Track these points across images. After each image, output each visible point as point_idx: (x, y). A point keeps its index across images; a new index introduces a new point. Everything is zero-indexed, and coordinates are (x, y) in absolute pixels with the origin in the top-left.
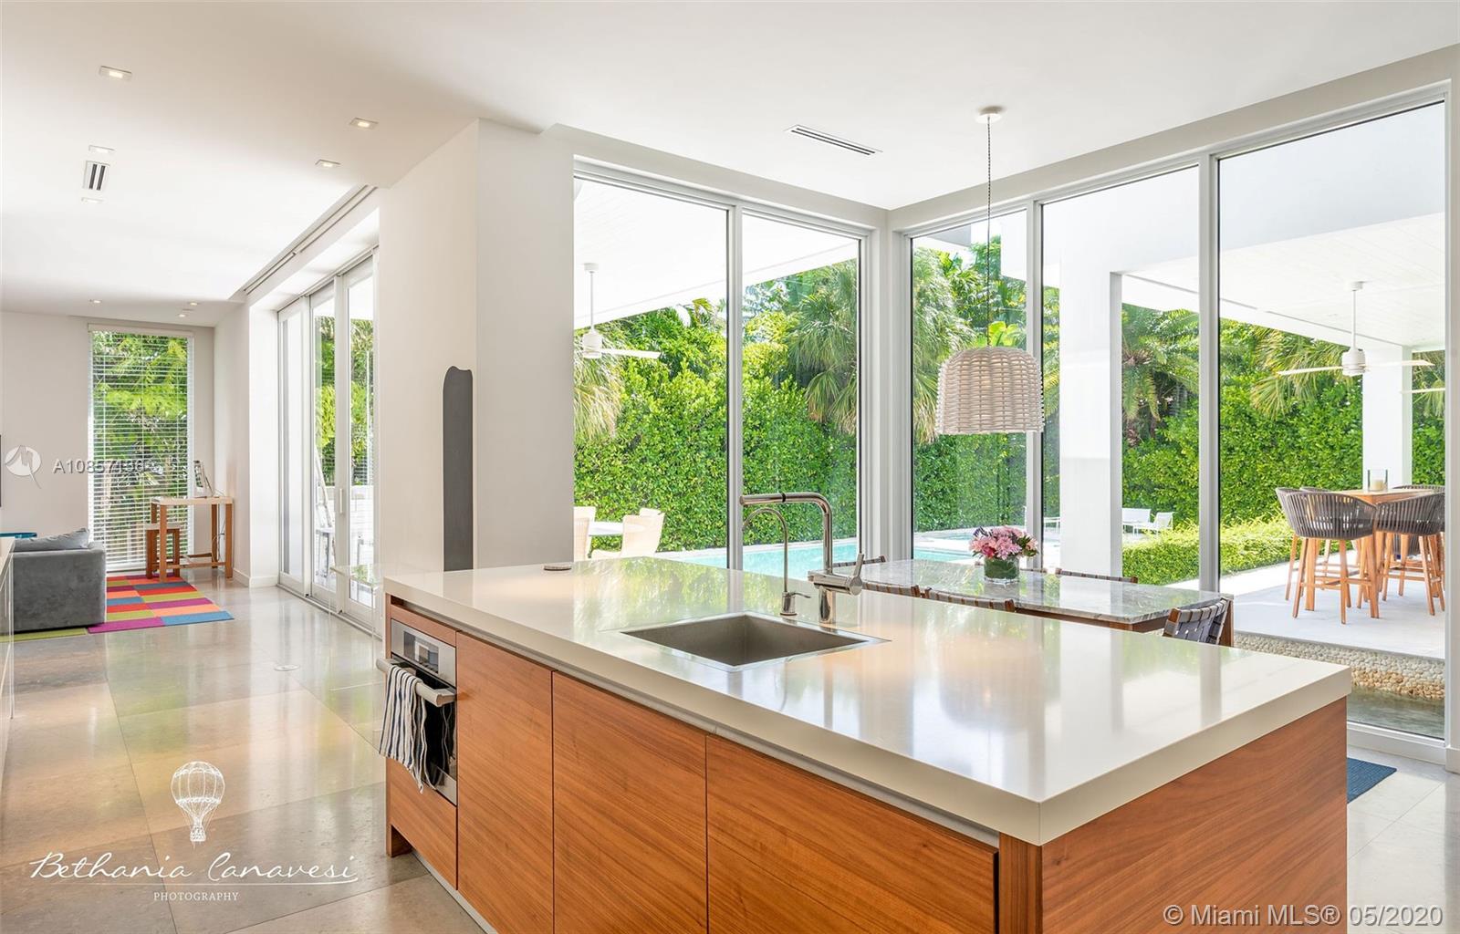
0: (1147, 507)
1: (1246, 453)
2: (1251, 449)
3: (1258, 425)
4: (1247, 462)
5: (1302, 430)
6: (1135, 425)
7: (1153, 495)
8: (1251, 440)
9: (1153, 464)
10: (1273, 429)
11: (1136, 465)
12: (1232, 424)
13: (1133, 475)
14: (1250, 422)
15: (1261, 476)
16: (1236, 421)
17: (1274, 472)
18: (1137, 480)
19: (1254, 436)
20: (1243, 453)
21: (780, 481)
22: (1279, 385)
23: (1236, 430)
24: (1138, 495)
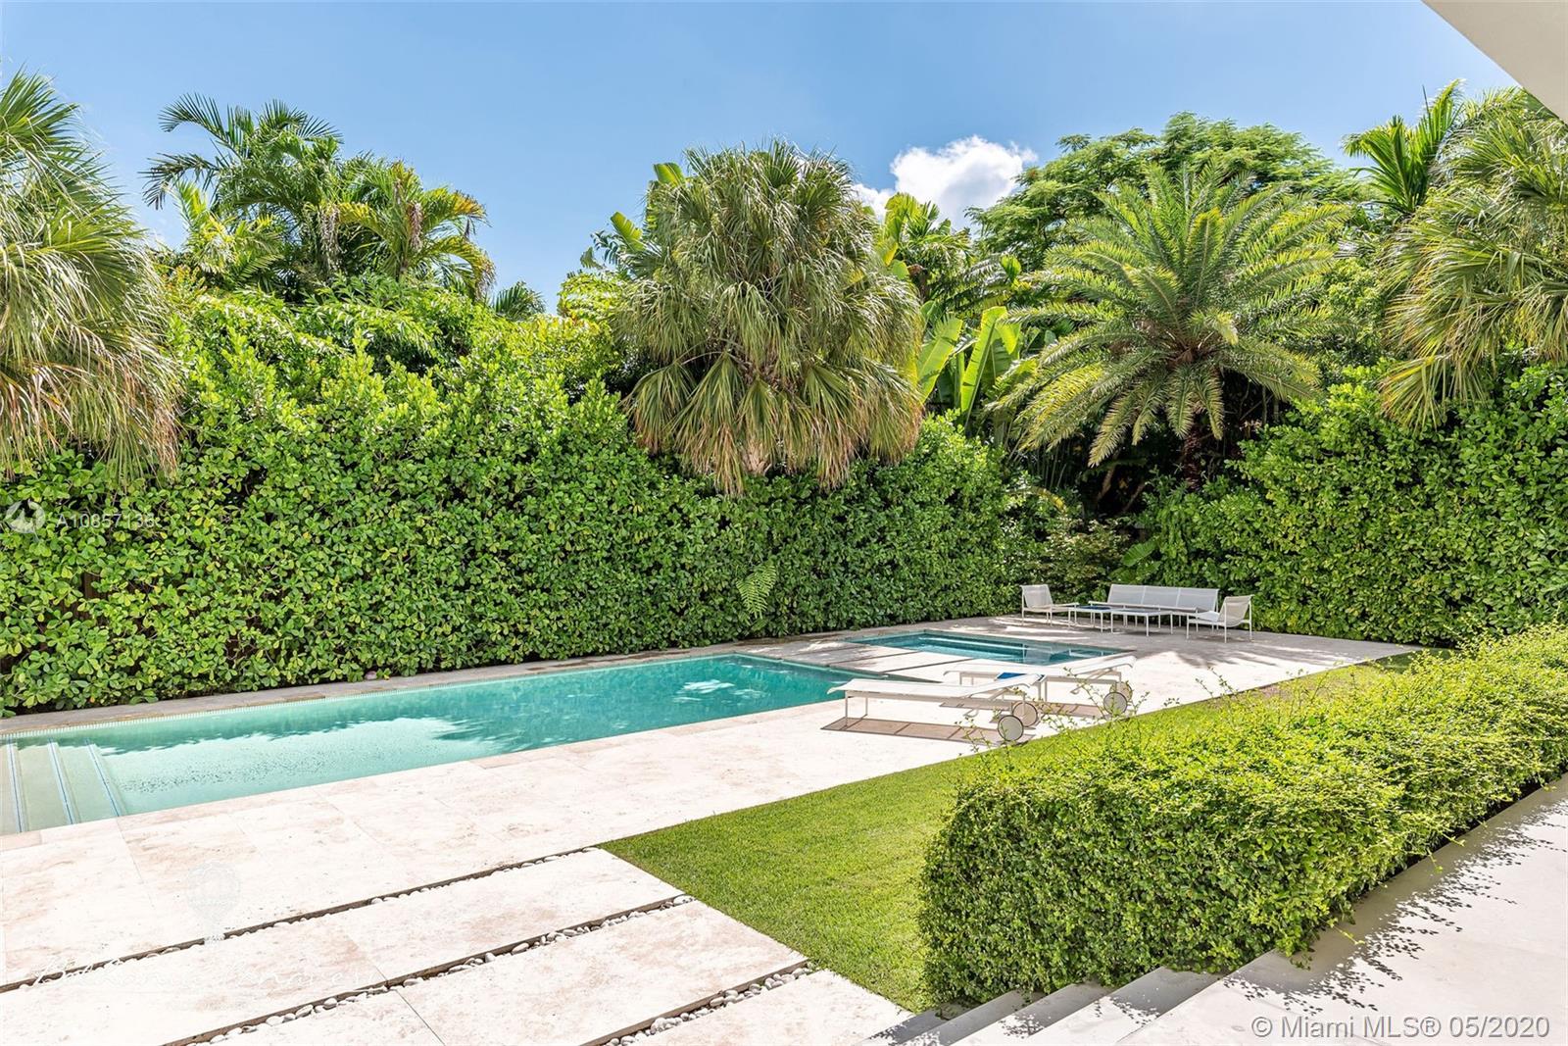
0: (1215, 586)
1: (1371, 496)
2: (1379, 487)
3: (1390, 447)
4: (1372, 511)
5: (1467, 453)
6: (1197, 456)
7: (1223, 566)
8: (1379, 474)
9: (1223, 516)
10: (1415, 453)
11: (1196, 518)
12: (1346, 447)
13: (1195, 535)
14: (1376, 443)
15: (1397, 533)
16: (1353, 442)
17: (1418, 527)
18: (1199, 543)
19: (1383, 467)
20: (1365, 496)
21: (577, 552)
22: (1427, 374)
23: (1352, 457)
24: (1201, 566)
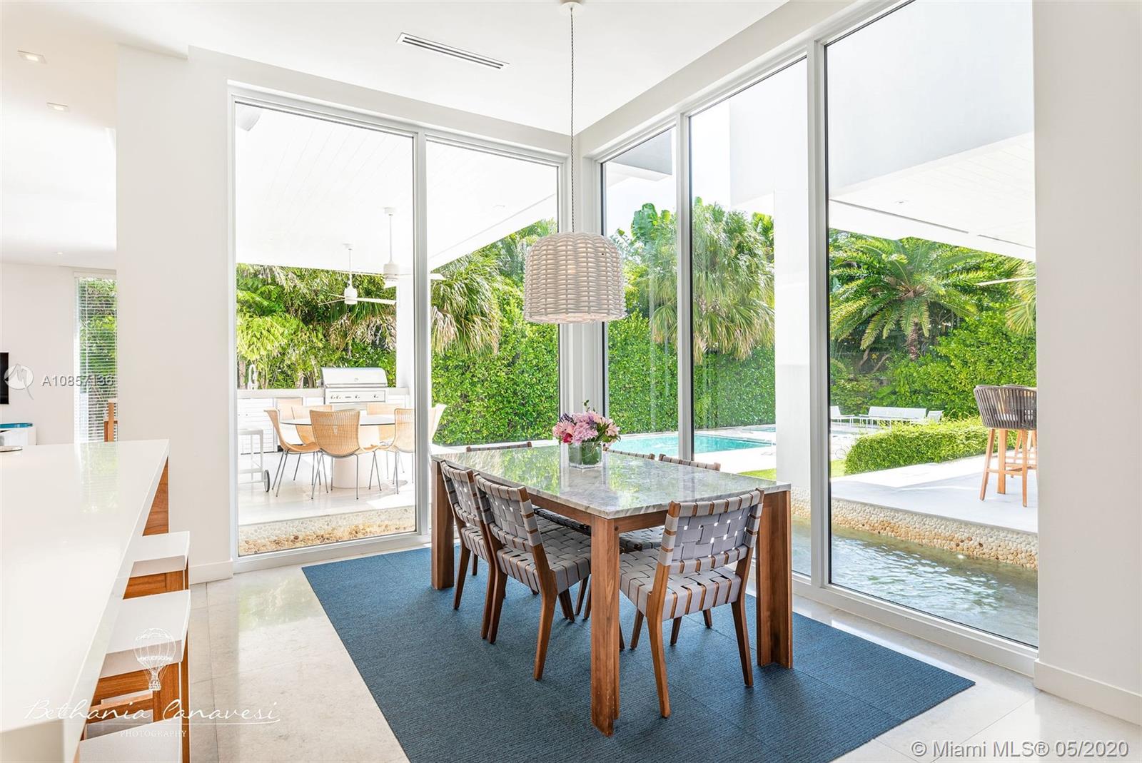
0: (924, 407)
1: (1003, 364)
2: (1007, 360)
3: (1013, 341)
4: (1004, 371)
6: (915, 343)
7: (929, 398)
8: (1007, 354)
9: (929, 373)
10: (1025, 344)
11: (915, 374)
12: (991, 341)
13: (914, 382)
14: (1006, 339)
15: (1016, 382)
16: (994, 338)
17: (1026, 379)
18: (916, 386)
19: (1010, 350)
20: (1000, 364)
22: (1029, 309)
23: (994, 345)
24: (917, 398)
